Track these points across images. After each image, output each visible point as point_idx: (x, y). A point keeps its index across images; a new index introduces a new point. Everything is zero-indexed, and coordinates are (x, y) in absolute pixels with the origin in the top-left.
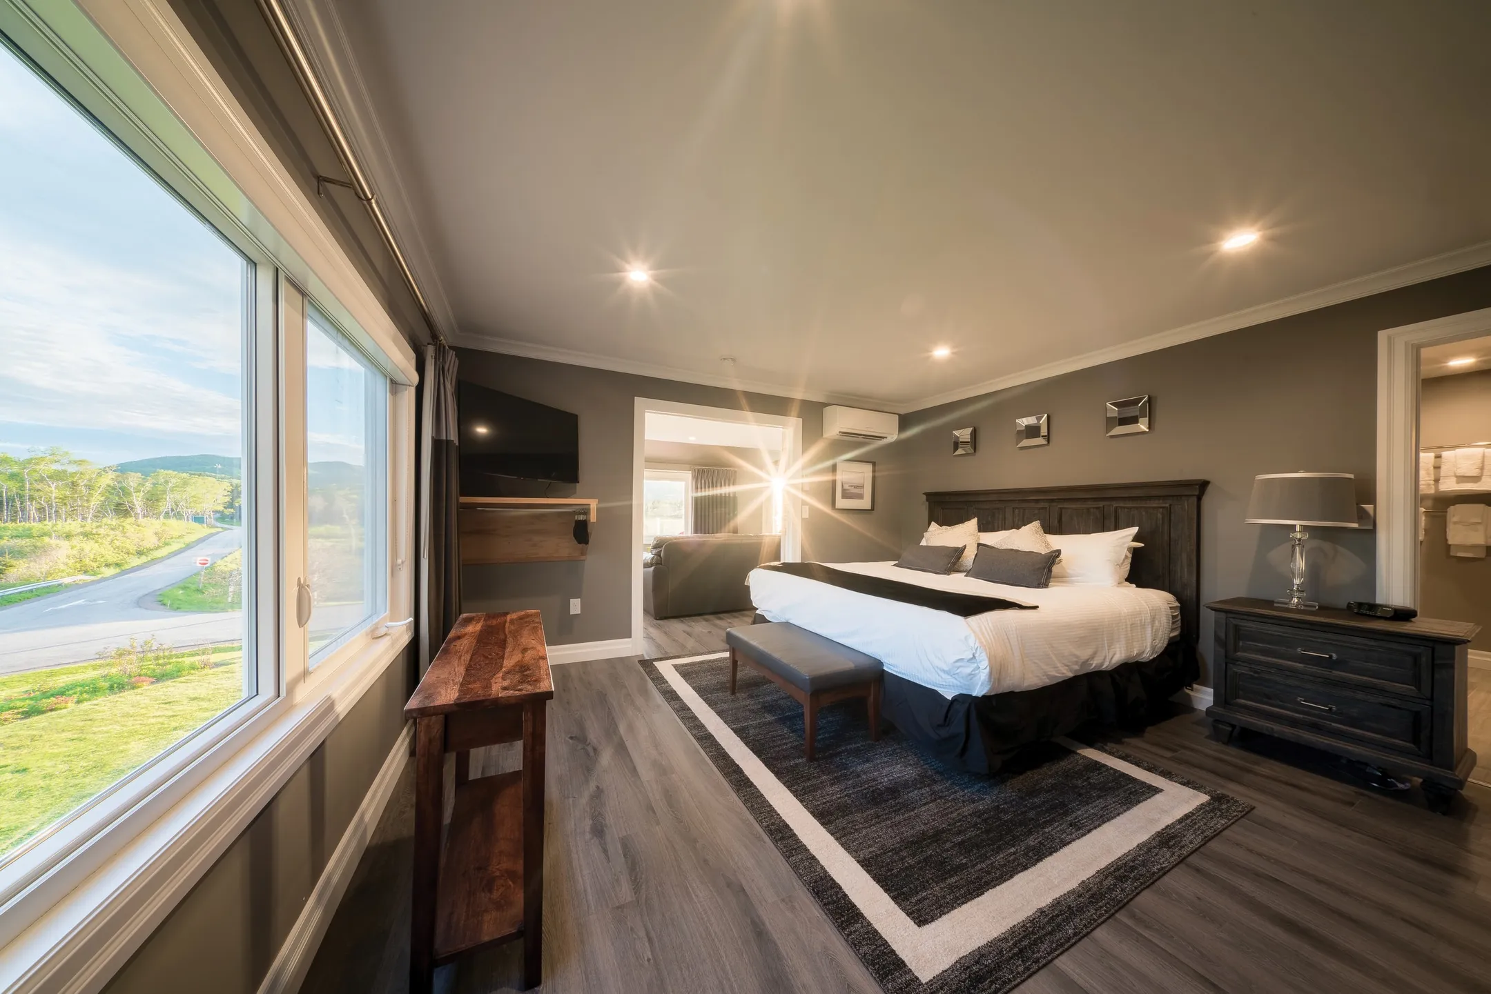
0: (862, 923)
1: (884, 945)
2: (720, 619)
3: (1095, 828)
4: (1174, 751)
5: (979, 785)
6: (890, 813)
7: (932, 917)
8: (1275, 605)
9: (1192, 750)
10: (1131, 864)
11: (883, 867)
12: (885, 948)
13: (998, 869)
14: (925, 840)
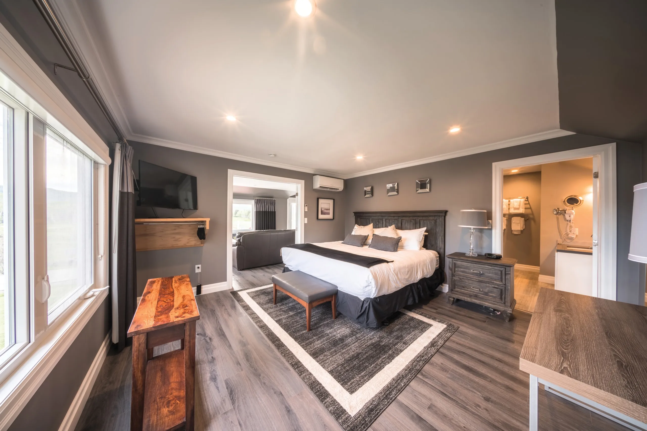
0: (330, 397)
1: (338, 405)
2: (268, 268)
3: (412, 343)
4: (437, 309)
5: (373, 332)
6: (340, 349)
7: (356, 390)
8: (466, 255)
9: (442, 308)
10: (422, 355)
11: (338, 372)
12: (338, 406)
13: (379, 365)
14: (353, 358)
